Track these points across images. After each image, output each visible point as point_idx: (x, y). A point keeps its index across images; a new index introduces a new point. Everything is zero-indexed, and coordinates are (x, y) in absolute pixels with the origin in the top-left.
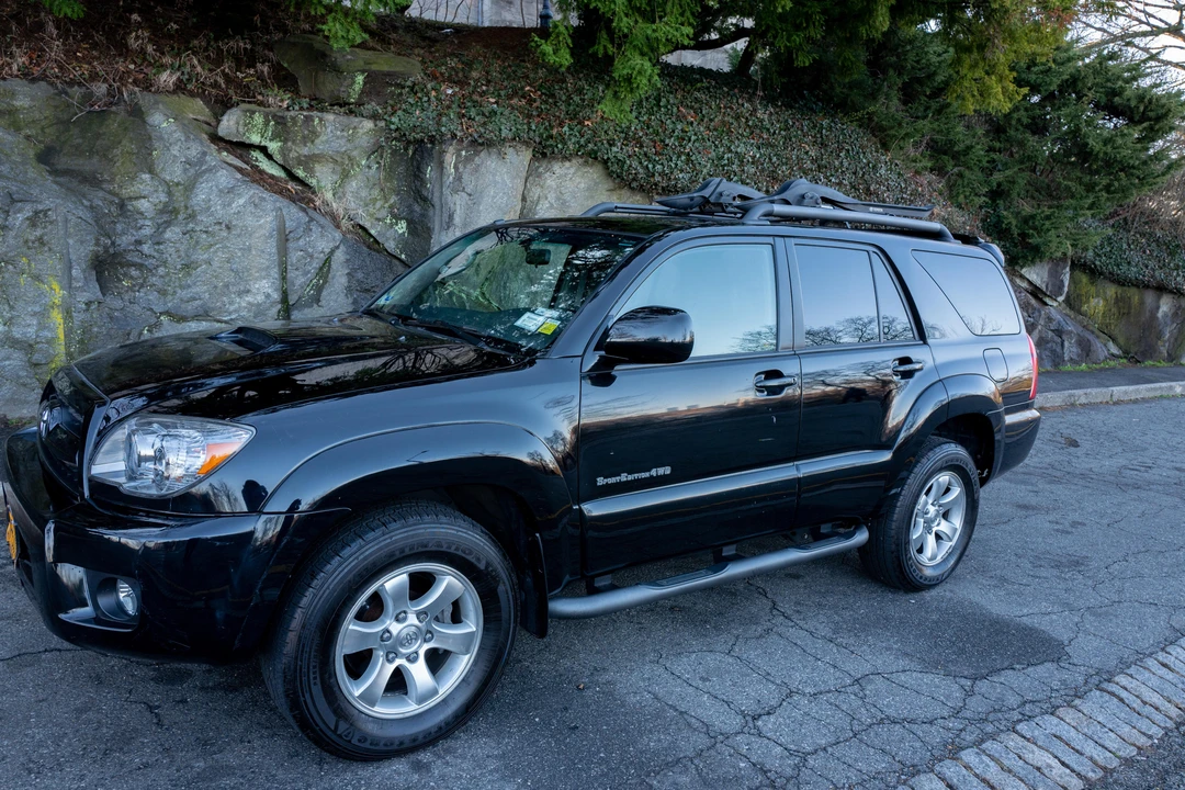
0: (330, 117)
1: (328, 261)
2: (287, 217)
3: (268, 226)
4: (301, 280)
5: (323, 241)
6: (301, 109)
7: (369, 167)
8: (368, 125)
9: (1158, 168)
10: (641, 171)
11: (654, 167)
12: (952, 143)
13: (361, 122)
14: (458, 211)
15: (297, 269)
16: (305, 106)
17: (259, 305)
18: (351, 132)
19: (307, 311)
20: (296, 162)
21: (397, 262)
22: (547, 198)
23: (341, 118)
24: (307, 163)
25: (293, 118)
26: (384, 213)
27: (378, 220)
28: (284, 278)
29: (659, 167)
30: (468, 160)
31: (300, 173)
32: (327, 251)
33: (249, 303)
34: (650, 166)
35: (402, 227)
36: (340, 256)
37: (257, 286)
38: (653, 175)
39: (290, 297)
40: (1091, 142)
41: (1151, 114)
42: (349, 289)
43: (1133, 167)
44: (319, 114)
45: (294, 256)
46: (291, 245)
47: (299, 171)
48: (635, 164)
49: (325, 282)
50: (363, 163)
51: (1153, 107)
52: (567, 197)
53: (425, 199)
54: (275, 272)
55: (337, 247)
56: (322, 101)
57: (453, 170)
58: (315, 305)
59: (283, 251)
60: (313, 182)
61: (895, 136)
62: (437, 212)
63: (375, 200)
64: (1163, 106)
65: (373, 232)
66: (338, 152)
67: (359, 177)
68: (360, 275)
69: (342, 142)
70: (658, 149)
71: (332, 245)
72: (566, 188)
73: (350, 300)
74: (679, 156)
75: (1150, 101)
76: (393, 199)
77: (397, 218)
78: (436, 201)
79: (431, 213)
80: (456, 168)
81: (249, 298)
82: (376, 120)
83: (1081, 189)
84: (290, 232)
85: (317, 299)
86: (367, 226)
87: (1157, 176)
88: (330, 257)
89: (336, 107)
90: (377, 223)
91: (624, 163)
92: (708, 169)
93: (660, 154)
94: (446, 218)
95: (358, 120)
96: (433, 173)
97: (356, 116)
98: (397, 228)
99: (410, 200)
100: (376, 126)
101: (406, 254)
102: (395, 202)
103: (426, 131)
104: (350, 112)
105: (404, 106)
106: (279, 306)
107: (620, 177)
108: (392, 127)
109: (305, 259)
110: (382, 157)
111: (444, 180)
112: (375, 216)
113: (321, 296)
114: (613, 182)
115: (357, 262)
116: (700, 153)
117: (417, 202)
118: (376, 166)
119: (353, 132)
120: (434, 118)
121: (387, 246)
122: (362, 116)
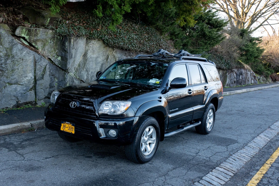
0: (41, 29)
1: (45, 68)
2: (36, 57)
3: (32, 59)
4: (39, 73)
5: (44, 63)
6: (34, 27)
7: (51, 43)
8: (51, 31)
9: (220, 39)
10: (112, 42)
11: (115, 41)
12: (174, 32)
13: (49, 31)
14: (73, 54)
15: (38, 70)
16: (34, 26)
17: (29, 80)
19: (40, 81)
20: (33, 41)
21: (58, 68)
22: (90, 50)
23: (44, 29)
24: (36, 42)
25: (32, 30)
26: (55, 55)
27: (53, 56)
28: (35, 73)
29: (116, 41)
30: (76, 40)
31: (34, 44)
32: (45, 65)
33: (27, 79)
34: (114, 41)
35: (59, 58)
36: (48, 66)
37: (29, 75)
38: (115, 43)
39: (36, 78)
40: (206, 32)
41: (218, 26)
42: (49, 75)
43: (215, 39)
44: (39, 29)
45: (38, 67)
46: (37, 64)
47: (33, 44)
48: (111, 40)
49: (44, 73)
50: (49, 41)
51: (219, 24)
52: (94, 49)
53: (65, 51)
54: (33, 71)
55: (47, 64)
56: (39, 25)
58: (42, 80)
59: (35, 65)
60: (37, 47)
61: (163, 31)
62: (69, 54)
63: (52, 51)
64: (221, 24)
65: (52, 60)
66: (43, 39)
67: (48, 45)
68: (52, 71)
69: (44, 36)
70: (115, 36)
71: (46, 64)
72: (94, 47)
74: (120, 38)
75: (218, 22)
76: (57, 51)
77: (58, 56)
78: (68, 51)
79: (67, 54)
80: (73, 43)
81: (27, 78)
82: (53, 30)
83: (204, 44)
84: (37, 60)
85: (42, 78)
86: (51, 58)
87: (220, 41)
88: (46, 67)
89: (42, 27)
90: (53, 57)
91: (108, 40)
92: (126, 41)
93: (116, 38)
94: (71, 56)
95: (48, 30)
96: (68, 44)
97: (47, 29)
98: (58, 58)
99: (62, 51)
100: (53, 32)
101: (61, 65)
102: (57, 52)
103: (66, 33)
104: (46, 28)
105: (59, 26)
106: (34, 80)
107: (107, 44)
108: (57, 32)
109: (40, 67)
110: (54, 40)
111: (70, 46)
112: (53, 55)
113: (43, 77)
114: (105, 45)
115: (51, 68)
116: (124, 37)
117: (63, 52)
118: (52, 42)
119: (47, 33)
120: (67, 30)
121: (55, 63)
122: (49, 29)
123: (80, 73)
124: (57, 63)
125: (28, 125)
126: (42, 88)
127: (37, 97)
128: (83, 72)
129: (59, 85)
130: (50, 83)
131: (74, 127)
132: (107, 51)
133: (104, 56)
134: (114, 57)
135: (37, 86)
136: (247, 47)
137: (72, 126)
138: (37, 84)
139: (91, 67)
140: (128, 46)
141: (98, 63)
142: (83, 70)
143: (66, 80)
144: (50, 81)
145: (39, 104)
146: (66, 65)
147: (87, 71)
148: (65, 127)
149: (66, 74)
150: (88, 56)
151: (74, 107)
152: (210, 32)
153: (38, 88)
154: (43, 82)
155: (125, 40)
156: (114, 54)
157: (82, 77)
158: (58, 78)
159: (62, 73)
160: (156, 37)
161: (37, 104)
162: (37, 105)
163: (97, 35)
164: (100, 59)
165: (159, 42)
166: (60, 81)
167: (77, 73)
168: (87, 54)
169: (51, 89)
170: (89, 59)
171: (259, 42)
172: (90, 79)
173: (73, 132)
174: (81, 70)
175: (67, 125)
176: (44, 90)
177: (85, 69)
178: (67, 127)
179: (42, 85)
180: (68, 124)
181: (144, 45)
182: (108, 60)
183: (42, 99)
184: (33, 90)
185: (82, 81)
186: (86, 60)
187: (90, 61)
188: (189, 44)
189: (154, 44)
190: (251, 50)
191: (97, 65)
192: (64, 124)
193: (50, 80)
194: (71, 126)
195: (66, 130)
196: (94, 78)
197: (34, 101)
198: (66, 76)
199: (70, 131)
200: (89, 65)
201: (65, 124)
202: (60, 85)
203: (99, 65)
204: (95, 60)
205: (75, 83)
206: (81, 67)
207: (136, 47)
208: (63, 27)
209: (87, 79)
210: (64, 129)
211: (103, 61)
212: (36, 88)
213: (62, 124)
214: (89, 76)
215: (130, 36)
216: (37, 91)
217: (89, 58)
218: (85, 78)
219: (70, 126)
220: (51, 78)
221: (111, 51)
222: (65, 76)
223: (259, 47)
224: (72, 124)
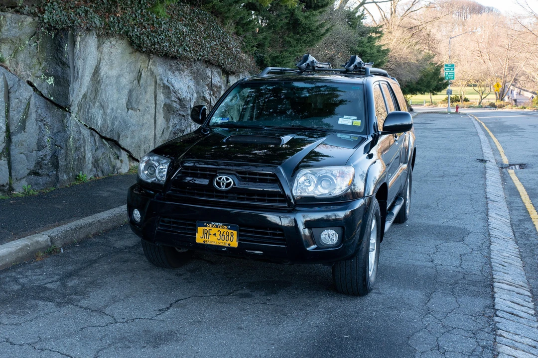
0: (9, 15)
1: (29, 104)
2: (7, 78)
4: (16, 117)
5: (26, 93)
7: (30, 45)
8: (30, 19)
10: (148, 41)
13: (26, 18)
14: (80, 70)
15: (14, 110)
18: (20, 24)
19: (19, 135)
21: (49, 102)
22: (104, 59)
23: (14, 15)
26: (39, 73)
27: (37, 77)
28: (7, 117)
29: (156, 39)
30: (84, 39)
32: (28, 98)
34: (152, 39)
35: (51, 81)
36: (33, 101)
38: (154, 45)
39: (11, 128)
42: (36, 120)
44: (3, 13)
45: (14, 102)
46: (11, 95)
48: (146, 38)
49: (27, 117)
50: (27, 42)
52: (113, 58)
53: (64, 64)
54: (3, 113)
55: (31, 95)
57: (78, 46)
58: (23, 132)
59: (8, 98)
62: (72, 70)
63: (35, 65)
65: (35, 84)
66: (15, 36)
67: (25, 51)
68: (39, 111)
69: (17, 30)
70: (152, 29)
73: (38, 127)
76: (44, 64)
77: (48, 75)
78: (71, 64)
79: (68, 71)
80: (80, 45)
82: (34, 16)
83: (295, 42)
84: (11, 88)
85: (23, 127)
86: (32, 81)
87: (322, 35)
88: (29, 102)
89: (10, 9)
90: (36, 79)
91: (140, 38)
92: (174, 39)
93: (154, 32)
94: (76, 75)
95: (23, 16)
96: (68, 48)
97: (21, 14)
98: (48, 81)
99: (54, 65)
100: (34, 20)
101: (54, 97)
102: (45, 66)
103: (65, 23)
104: (17, 12)
105: (46, 8)
106: (5, 134)
107: (137, 46)
108: (45, 21)
109: (18, 103)
110: (38, 39)
111: (75, 52)
112: (36, 75)
113: (25, 126)
114: (133, 48)
115: (38, 103)
116: (168, 31)
117: (59, 65)
118: (34, 44)
119: (21, 24)
120: (66, 16)
121: (43, 92)
122: (24, 14)
123: (88, 112)
124: (45, 92)
125: (44, 240)
126: (22, 151)
127: (13, 174)
128: (94, 111)
129: (54, 141)
130: (38, 139)
131: (235, 233)
132: (137, 61)
133: (132, 72)
134: (152, 73)
135: (12, 147)
136: (361, 47)
137: (230, 231)
138: (13, 144)
139: (110, 98)
140: (178, 50)
141: (122, 89)
142: (94, 105)
143: (68, 130)
144: (39, 135)
145: (18, 190)
146: (66, 96)
147: (102, 107)
148: (209, 234)
149: (66, 116)
150: (102, 74)
151: (226, 187)
152: (306, 18)
153: (15, 151)
154: (24, 138)
155: (170, 37)
156: (150, 68)
157: (93, 122)
158: (50, 127)
159: (59, 114)
160: (217, 30)
161: (13, 190)
162: (15, 192)
163: (118, 26)
164: (124, 80)
165: (224, 40)
166: (55, 134)
167: (82, 113)
168: (100, 68)
169: (40, 153)
170: (104, 81)
171: (378, 35)
172: (110, 125)
173: (235, 244)
174: (90, 105)
175: (214, 230)
176: (27, 157)
177: (97, 104)
178: (215, 235)
179: (22, 145)
180: (217, 227)
181: (202, 45)
182: (141, 82)
183: (24, 178)
184: (5, 157)
185: (93, 130)
186: (98, 82)
187: (107, 85)
188: (267, 43)
189: (216, 45)
190: (368, 51)
191: (120, 93)
192: (204, 228)
193: (38, 132)
194: (226, 230)
195: (211, 242)
196: (118, 121)
197: (7, 184)
198: (68, 121)
199: (225, 241)
200: (106, 95)
201: (207, 228)
202: (56, 141)
203: (124, 92)
204: (116, 83)
205: (83, 136)
206: (88, 99)
207: (190, 51)
208: (54, 9)
209: (103, 125)
210: (206, 239)
211: (131, 83)
212: (11, 153)
213: (200, 229)
214: (108, 118)
215: (177, 29)
216: (12, 158)
217: (105, 77)
218: (99, 124)
219: (222, 230)
220: (40, 126)
221: (144, 62)
222: (65, 122)
223: (380, 46)
224: (229, 227)
